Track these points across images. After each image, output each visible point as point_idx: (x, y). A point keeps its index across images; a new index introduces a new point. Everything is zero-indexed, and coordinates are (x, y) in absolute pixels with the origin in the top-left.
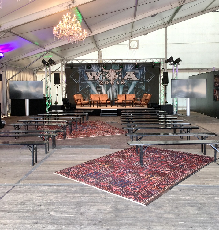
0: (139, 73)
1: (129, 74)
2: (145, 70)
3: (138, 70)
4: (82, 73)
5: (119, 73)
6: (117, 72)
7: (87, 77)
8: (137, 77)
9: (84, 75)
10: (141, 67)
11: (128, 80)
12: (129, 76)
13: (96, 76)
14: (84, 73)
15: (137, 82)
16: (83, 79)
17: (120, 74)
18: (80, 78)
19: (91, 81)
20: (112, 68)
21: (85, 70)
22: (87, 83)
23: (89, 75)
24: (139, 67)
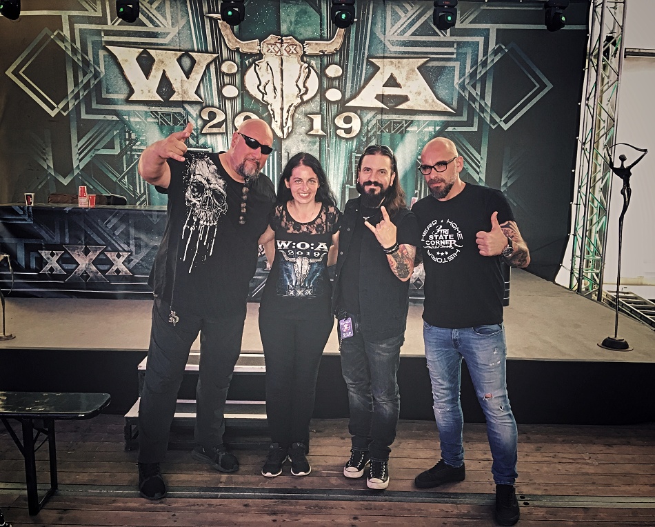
0: (457, 65)
1: (387, 69)
2: (492, 46)
3: (450, 44)
4: (85, 51)
5: (325, 59)
6: (311, 56)
7: (121, 82)
8: (443, 93)
9: (102, 69)
10: (467, 25)
11: (382, 111)
12: (392, 82)
13: (175, 74)
14: (102, 53)
15: (435, 124)
16: (96, 93)
17: (334, 71)
18: (76, 84)
19: (145, 108)
20: (284, 28)
21: (108, 33)
22: (123, 121)
23: (133, 71)
24: (458, 25)
